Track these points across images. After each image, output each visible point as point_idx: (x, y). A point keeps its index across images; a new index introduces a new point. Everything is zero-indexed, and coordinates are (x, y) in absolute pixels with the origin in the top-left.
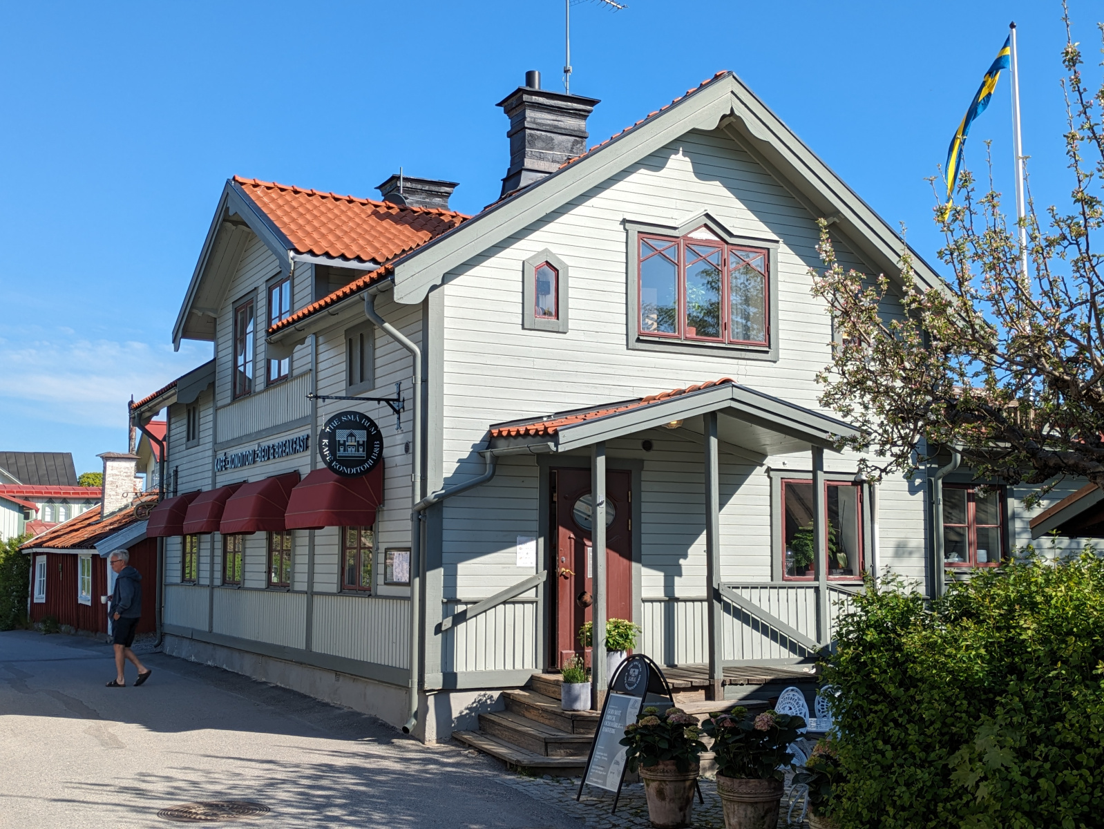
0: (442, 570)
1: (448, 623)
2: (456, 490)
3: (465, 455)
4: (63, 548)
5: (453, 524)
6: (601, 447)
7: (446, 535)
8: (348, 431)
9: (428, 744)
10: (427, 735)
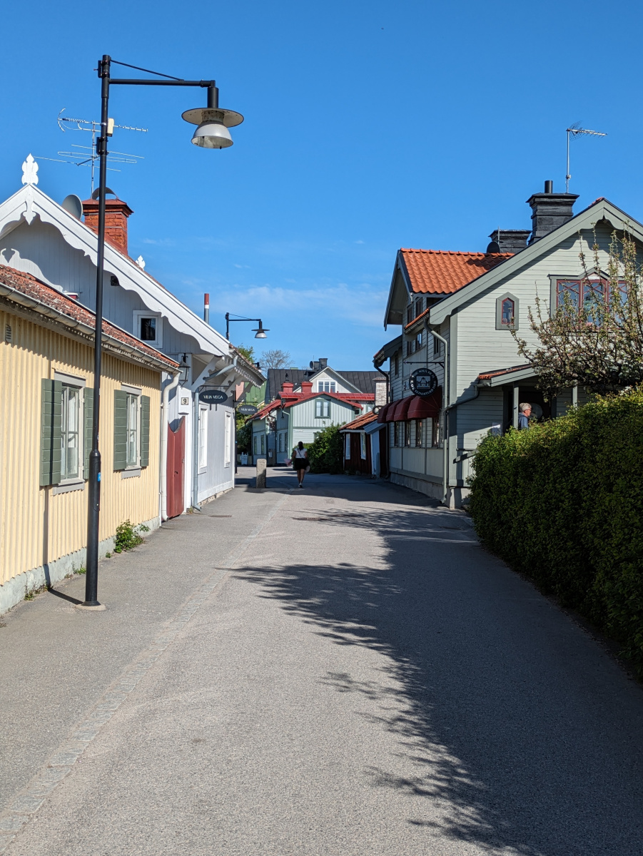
0: (456, 437)
1: (458, 459)
2: (461, 402)
3: (468, 387)
4: (354, 429)
5: (461, 415)
6: (516, 383)
7: (458, 422)
8: (422, 377)
9: (451, 509)
10: (451, 505)
